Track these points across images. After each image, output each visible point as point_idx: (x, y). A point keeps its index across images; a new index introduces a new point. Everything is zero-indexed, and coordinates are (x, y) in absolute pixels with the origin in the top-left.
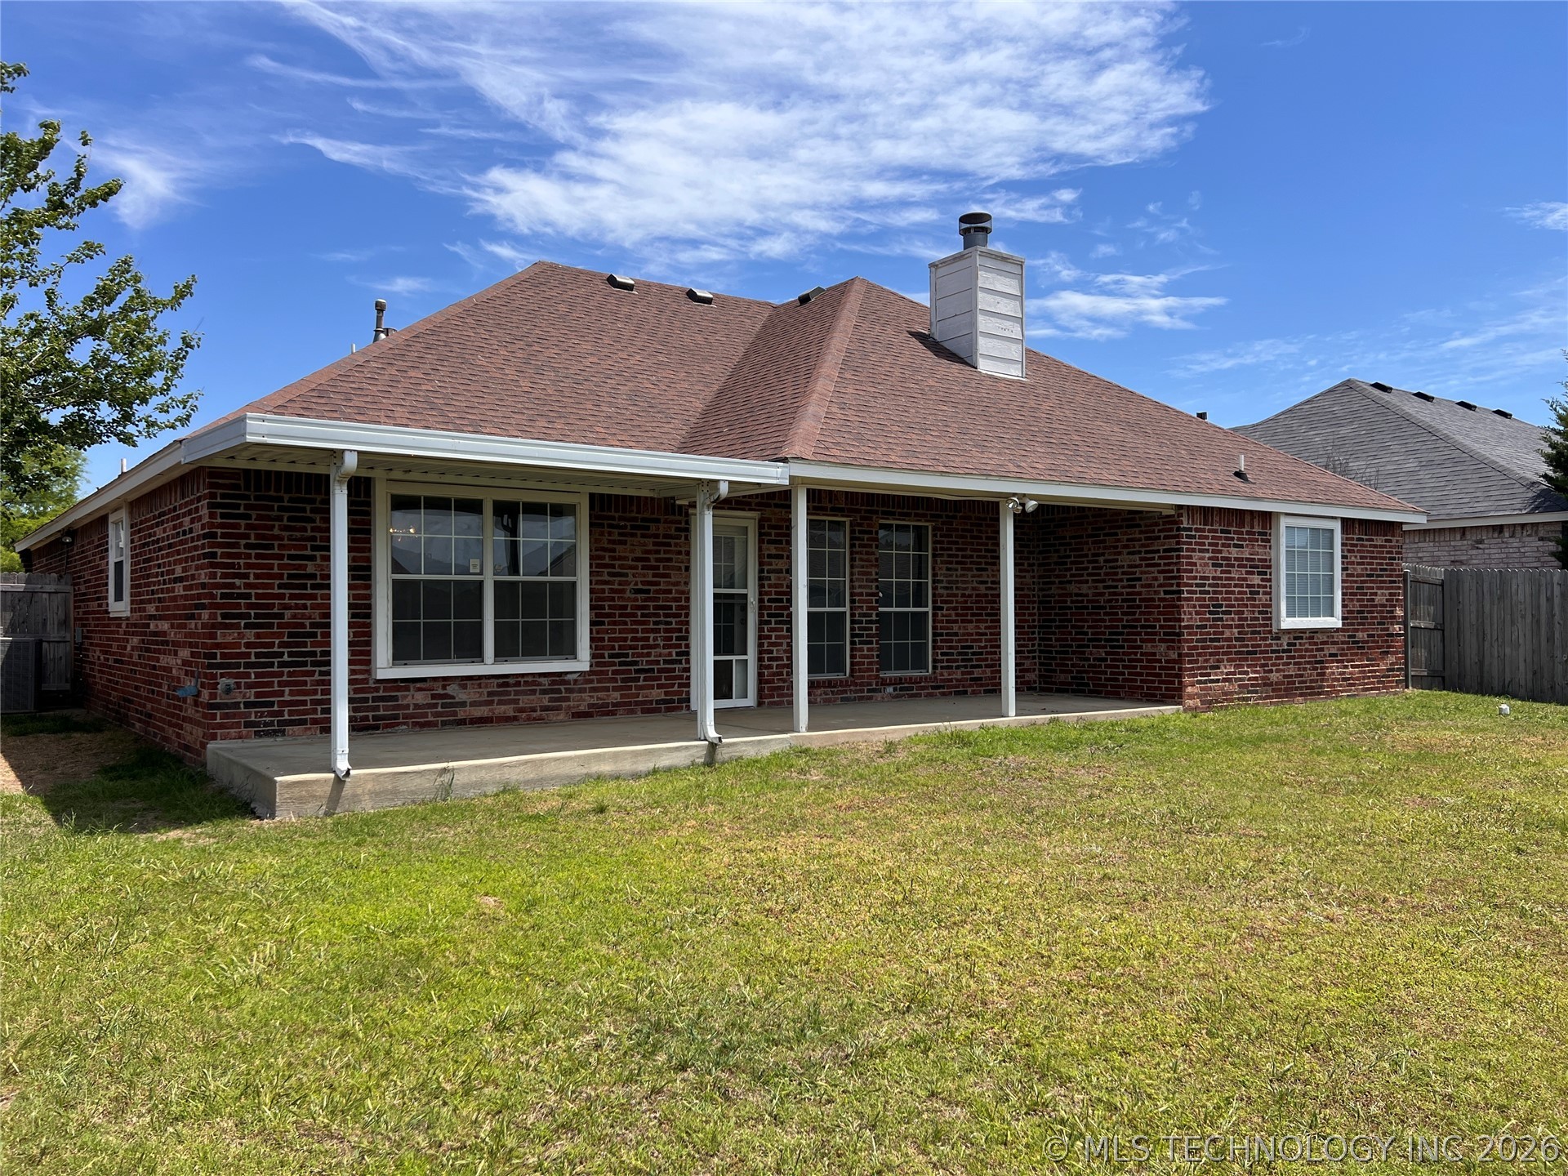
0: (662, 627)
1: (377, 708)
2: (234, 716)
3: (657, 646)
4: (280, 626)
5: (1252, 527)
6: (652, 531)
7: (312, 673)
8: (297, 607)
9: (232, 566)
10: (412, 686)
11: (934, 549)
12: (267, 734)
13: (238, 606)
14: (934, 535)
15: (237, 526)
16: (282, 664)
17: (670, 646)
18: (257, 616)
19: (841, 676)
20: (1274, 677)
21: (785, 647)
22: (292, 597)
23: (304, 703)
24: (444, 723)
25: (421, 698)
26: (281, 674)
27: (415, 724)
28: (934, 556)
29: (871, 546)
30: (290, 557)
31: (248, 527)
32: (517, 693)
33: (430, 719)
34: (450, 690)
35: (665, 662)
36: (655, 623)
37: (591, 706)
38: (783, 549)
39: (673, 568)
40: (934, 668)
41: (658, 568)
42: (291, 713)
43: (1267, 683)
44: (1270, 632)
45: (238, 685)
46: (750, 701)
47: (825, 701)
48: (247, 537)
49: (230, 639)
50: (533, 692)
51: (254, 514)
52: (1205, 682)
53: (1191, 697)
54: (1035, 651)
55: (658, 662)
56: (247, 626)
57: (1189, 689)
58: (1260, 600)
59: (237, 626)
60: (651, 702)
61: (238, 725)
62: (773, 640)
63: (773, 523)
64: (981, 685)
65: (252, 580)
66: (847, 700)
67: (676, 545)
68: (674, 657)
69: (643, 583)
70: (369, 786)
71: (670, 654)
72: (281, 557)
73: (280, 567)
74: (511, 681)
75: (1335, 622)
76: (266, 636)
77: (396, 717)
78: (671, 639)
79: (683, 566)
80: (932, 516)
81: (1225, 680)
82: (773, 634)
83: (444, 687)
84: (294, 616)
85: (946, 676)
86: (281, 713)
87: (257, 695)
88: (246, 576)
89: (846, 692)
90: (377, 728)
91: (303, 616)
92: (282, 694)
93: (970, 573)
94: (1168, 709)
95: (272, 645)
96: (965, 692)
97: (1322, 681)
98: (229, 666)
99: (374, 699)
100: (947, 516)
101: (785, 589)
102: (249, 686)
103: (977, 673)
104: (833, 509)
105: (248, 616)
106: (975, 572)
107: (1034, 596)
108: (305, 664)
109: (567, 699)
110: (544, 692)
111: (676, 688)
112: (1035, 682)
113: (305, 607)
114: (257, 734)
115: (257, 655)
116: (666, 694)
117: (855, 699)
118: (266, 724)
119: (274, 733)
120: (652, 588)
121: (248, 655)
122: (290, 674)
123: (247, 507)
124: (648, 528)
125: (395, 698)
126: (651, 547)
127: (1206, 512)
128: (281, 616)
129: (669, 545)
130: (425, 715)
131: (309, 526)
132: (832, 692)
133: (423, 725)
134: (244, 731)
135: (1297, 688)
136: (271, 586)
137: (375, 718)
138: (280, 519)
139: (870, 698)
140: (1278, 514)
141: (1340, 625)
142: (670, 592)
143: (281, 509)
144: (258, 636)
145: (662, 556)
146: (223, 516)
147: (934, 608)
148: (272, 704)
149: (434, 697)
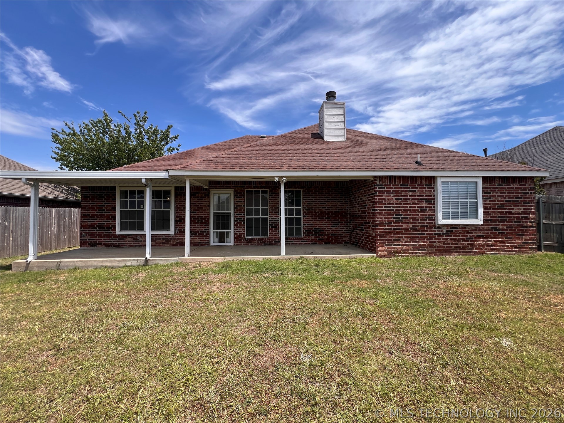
0: (200, 222)
1: (119, 241)
2: (86, 242)
3: (199, 227)
4: (96, 222)
5: (421, 182)
6: (197, 196)
7: (104, 233)
8: (100, 217)
9: (86, 208)
10: (128, 236)
11: (303, 197)
12: (93, 246)
13: (87, 217)
14: (303, 193)
15: (87, 199)
16: (97, 230)
17: (202, 227)
18: (91, 219)
19: (265, 237)
20: (437, 244)
21: (242, 228)
22: (99, 215)
23: (102, 239)
24: (136, 246)
25: (130, 239)
26: (96, 233)
27: (129, 246)
28: (303, 200)
29: (276, 197)
30: (99, 206)
31: (90, 199)
32: (156, 239)
33: (132, 244)
34: (137, 238)
35: (201, 232)
36: (198, 221)
37: (177, 243)
38: (242, 199)
39: (204, 206)
40: (303, 235)
41: (199, 206)
42: (98, 242)
43: (431, 247)
44: (434, 226)
45: (87, 235)
46: (232, 243)
47: (257, 244)
48: (89, 201)
49: (85, 225)
50: (160, 239)
51: (91, 196)
52: (391, 245)
53: (381, 251)
54: (348, 230)
55: (199, 232)
56: (89, 222)
57: (381, 248)
58: (427, 212)
59: (87, 222)
60: (196, 243)
61: (86, 244)
62: (238, 226)
63: (238, 192)
64: (323, 241)
65: (90, 211)
66: (266, 244)
67: (205, 199)
68: (204, 230)
69: (194, 210)
70: (36, 264)
71: (202, 230)
72: (97, 206)
73: (97, 208)
74: (154, 236)
75: (480, 221)
76: (93, 224)
77: (124, 244)
78: (203, 225)
79: (207, 205)
80: (301, 187)
81: (403, 245)
82: (238, 224)
83: (136, 237)
84: (100, 219)
85: (307, 238)
86: (96, 242)
87: (91, 237)
88: (89, 210)
89: (266, 242)
90: (119, 246)
91: (102, 219)
92: (96, 237)
93: (318, 205)
94: (368, 255)
95: (94, 226)
96: (316, 243)
97: (472, 246)
98: (85, 231)
99: (118, 239)
100: (308, 187)
101: (243, 211)
102: (89, 235)
103: (321, 237)
104: (260, 187)
105: (89, 219)
106: (320, 204)
107: (347, 212)
108: (102, 230)
109: (170, 241)
110: (163, 239)
111: (204, 239)
112: (348, 241)
113: (102, 217)
114: (91, 246)
115: (91, 228)
116: (201, 241)
117: (269, 244)
118: (93, 244)
119: (95, 246)
120: (197, 211)
121: (89, 228)
122: (98, 233)
123: (89, 195)
124: (196, 195)
125: (124, 239)
126: (196, 200)
127: (391, 179)
128: (97, 219)
129: (202, 199)
130: (131, 244)
131: (103, 198)
132: (261, 242)
133: (130, 246)
134: (88, 245)
135: (453, 249)
136: (95, 213)
137: (118, 244)
138: (97, 197)
139: (276, 244)
140: (437, 176)
141: (482, 222)
142: (203, 212)
143: (97, 195)
144: (91, 224)
145: (200, 202)
146: (84, 197)
147: (303, 216)
148: (94, 239)
149: (133, 239)
